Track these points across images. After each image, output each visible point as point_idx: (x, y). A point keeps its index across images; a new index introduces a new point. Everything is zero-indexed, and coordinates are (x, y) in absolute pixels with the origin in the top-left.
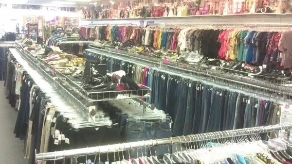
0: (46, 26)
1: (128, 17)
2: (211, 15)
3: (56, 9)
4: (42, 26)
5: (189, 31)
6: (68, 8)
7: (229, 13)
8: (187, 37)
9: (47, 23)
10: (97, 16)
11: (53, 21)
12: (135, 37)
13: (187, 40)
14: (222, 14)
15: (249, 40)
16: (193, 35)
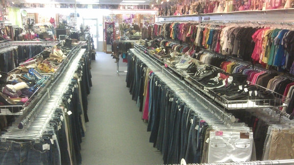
0: (122, 24)
1: (188, 13)
2: (251, 10)
3: (132, 7)
4: (119, 24)
5: (230, 29)
6: (145, 6)
7: (268, 8)
8: (228, 35)
9: (123, 21)
10: (166, 13)
11: (129, 19)
12: (190, 34)
13: (228, 39)
14: (262, 10)
15: (279, 40)
16: (232, 34)
